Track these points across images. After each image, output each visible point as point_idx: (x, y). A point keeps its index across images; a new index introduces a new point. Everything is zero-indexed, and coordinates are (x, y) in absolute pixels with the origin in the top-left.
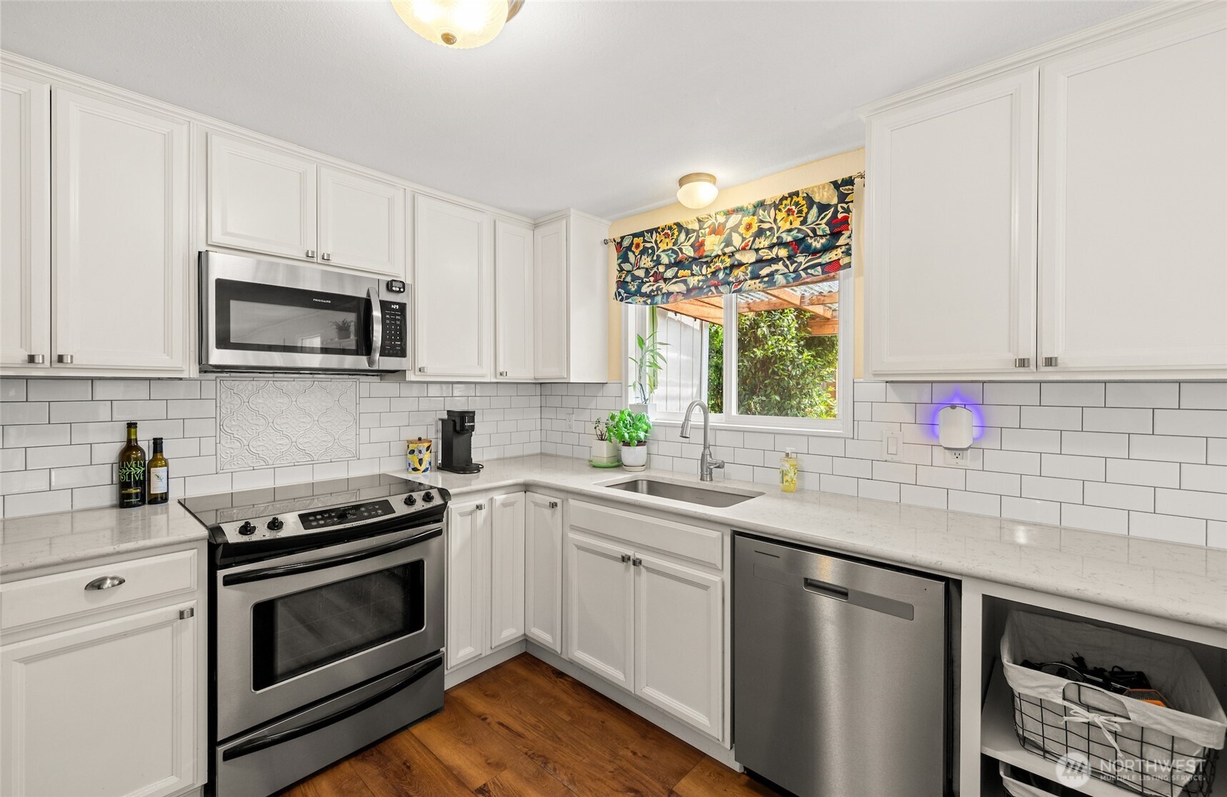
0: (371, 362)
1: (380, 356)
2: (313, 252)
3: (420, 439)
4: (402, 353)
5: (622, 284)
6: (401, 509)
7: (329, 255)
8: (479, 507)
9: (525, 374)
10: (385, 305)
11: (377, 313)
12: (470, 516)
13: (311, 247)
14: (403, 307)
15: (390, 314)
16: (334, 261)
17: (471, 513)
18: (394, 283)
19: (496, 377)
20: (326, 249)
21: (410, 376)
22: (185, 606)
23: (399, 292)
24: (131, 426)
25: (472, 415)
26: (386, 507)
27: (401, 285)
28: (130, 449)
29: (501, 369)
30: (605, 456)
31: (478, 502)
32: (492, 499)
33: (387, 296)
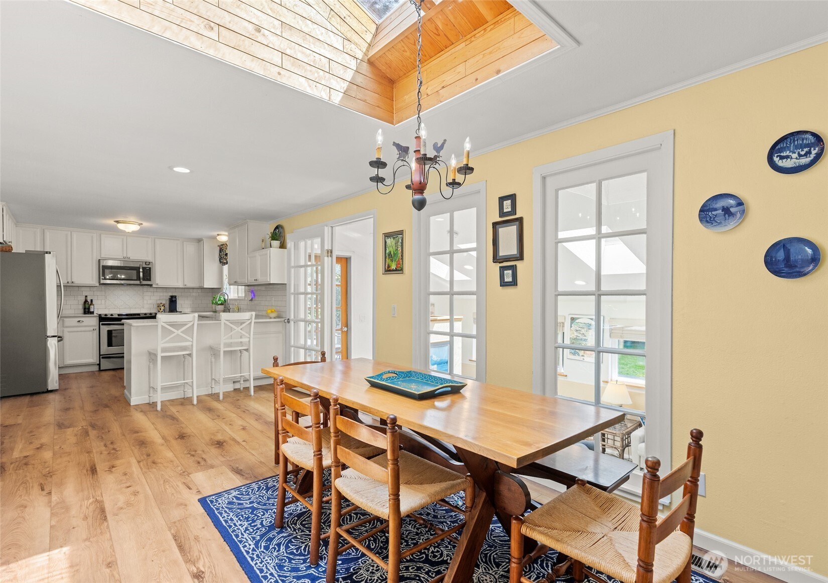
0: (140, 282)
1: (143, 281)
3: (162, 303)
4: (150, 280)
10: (143, 268)
11: (141, 270)
13: (125, 256)
14: (150, 268)
15: (146, 270)
16: (131, 258)
18: (147, 262)
19: (184, 286)
20: (128, 256)
21: (154, 286)
22: (95, 328)
23: (148, 264)
24: (86, 296)
25: (176, 297)
28: (86, 301)
33: (144, 266)
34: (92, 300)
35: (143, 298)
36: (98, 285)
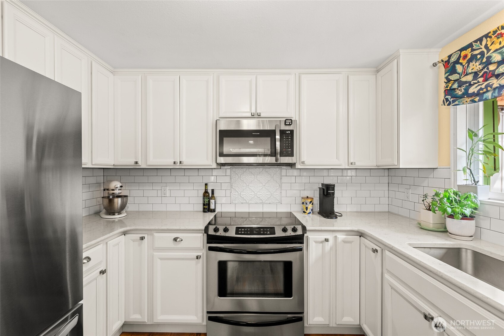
0: (276, 160)
1: (280, 156)
2: (254, 113)
3: (307, 197)
4: (292, 155)
5: (449, 92)
6: (279, 233)
7: (260, 113)
8: (327, 240)
9: (370, 163)
10: (282, 132)
11: (278, 137)
12: (321, 244)
13: (253, 111)
14: (292, 132)
15: (286, 136)
16: (262, 115)
17: (322, 242)
18: (287, 121)
19: (348, 165)
20: (258, 111)
21: (298, 166)
22: (199, 254)
23: (290, 125)
24: (206, 185)
25: (332, 186)
26: (272, 230)
27: (290, 121)
28: (206, 192)
29: (351, 160)
30: (431, 222)
31: (326, 237)
32: (336, 236)
33: (284, 128)
34: (213, 191)
35: (280, 186)
36: (214, 166)
